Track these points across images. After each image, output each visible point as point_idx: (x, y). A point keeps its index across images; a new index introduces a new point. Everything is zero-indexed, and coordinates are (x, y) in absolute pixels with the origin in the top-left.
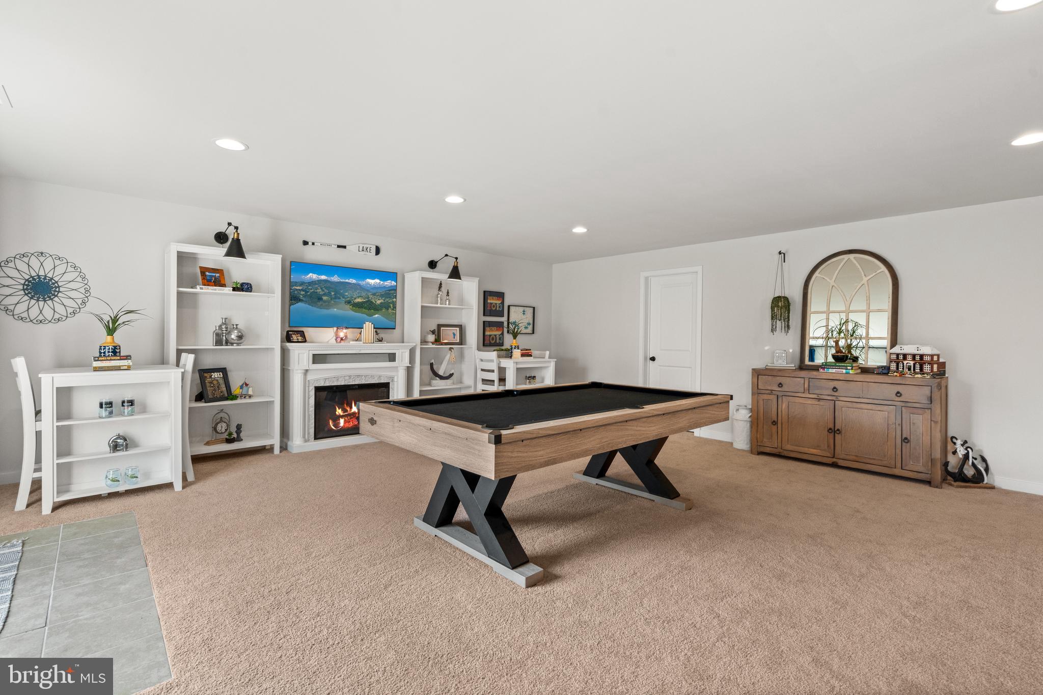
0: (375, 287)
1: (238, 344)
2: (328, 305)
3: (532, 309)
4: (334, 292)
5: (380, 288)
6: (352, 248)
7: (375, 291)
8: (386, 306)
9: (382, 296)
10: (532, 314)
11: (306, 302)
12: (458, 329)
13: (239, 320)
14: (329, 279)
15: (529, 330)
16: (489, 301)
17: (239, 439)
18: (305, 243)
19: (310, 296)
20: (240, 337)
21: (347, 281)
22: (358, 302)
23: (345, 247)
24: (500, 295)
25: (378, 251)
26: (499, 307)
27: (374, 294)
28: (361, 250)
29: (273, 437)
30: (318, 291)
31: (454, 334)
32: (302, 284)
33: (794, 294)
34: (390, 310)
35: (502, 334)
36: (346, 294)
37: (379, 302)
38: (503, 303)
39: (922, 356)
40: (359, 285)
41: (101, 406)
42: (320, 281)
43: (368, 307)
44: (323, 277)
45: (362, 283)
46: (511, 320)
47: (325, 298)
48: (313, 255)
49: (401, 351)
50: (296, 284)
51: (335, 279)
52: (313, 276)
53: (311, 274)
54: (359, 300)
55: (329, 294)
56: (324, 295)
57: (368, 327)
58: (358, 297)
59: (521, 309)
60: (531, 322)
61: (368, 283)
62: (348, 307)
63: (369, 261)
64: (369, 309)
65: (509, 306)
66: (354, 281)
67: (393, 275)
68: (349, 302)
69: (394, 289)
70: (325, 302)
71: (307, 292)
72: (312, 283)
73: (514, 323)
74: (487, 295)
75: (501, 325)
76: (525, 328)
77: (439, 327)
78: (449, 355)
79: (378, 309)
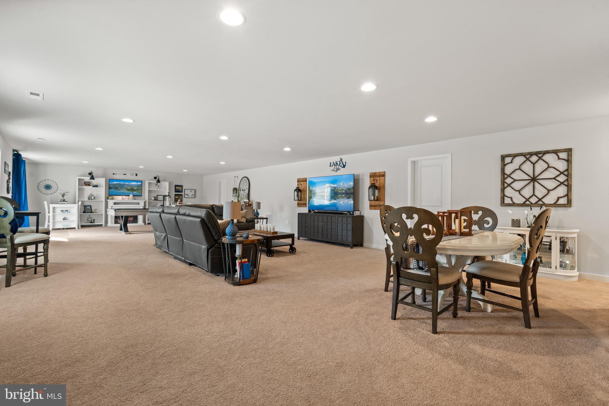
0: (134, 185)
1: (94, 200)
2: (120, 190)
3: (194, 190)
4: (122, 186)
5: (136, 185)
6: (128, 175)
9: (137, 187)
10: (194, 192)
11: (113, 189)
12: (163, 196)
13: (95, 194)
14: (120, 183)
15: (194, 196)
16: (176, 188)
17: (94, 223)
18: (114, 174)
19: (115, 188)
20: (94, 198)
21: (125, 183)
22: (129, 189)
23: (126, 174)
24: (182, 186)
25: (136, 175)
26: (181, 190)
27: (134, 187)
28: (131, 175)
29: (102, 222)
30: (117, 186)
31: (161, 198)
32: (112, 185)
33: (237, 187)
34: (139, 191)
35: (182, 198)
36: (125, 187)
37: (135, 189)
38: (182, 188)
39: (246, 202)
41: (61, 211)
42: (117, 184)
43: (132, 190)
44: (118, 183)
45: (130, 184)
46: (186, 193)
47: (119, 188)
48: (116, 177)
49: (141, 202)
50: (111, 185)
51: (122, 183)
52: (115, 183)
55: (120, 187)
57: (131, 195)
58: (129, 187)
59: (190, 190)
60: (194, 194)
61: (132, 184)
62: (126, 190)
63: (134, 178)
64: (133, 190)
65: (185, 189)
66: (128, 183)
67: (142, 182)
68: (126, 189)
69: (141, 185)
71: (114, 186)
72: (115, 184)
73: (187, 195)
74: (176, 186)
75: (182, 195)
76: (192, 196)
77: (157, 195)
78: (159, 204)
79: (135, 190)
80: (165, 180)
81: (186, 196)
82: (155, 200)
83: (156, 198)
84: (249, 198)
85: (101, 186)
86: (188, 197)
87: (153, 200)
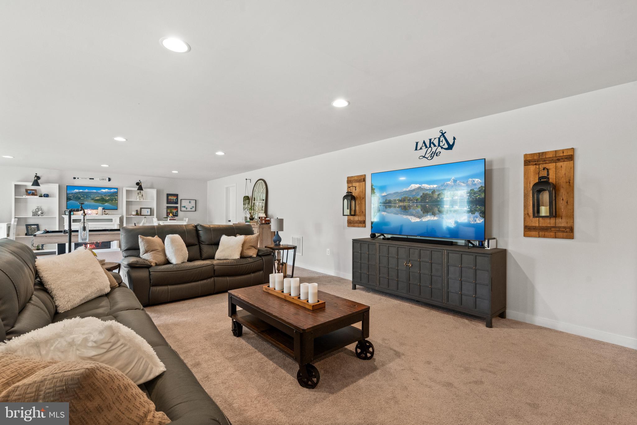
0: (105, 193)
1: (41, 216)
3: (195, 201)
4: (86, 196)
5: (108, 193)
6: (97, 179)
7: (106, 194)
8: (112, 200)
9: (109, 196)
10: (195, 203)
11: (73, 200)
12: (149, 209)
14: (83, 191)
15: (194, 209)
16: (169, 198)
17: (42, 249)
18: (75, 178)
19: (76, 198)
20: (42, 213)
21: (92, 191)
23: (93, 179)
24: (177, 196)
25: (110, 180)
26: (175, 200)
27: (105, 195)
28: (101, 179)
30: (79, 196)
31: (148, 212)
32: (72, 194)
34: (113, 202)
35: (177, 211)
36: (92, 196)
37: (107, 198)
38: (177, 198)
39: (262, 217)
40: (98, 192)
42: (80, 192)
44: (81, 191)
46: (183, 205)
47: (82, 198)
48: (77, 183)
49: (115, 218)
50: (70, 194)
51: (86, 191)
52: (77, 191)
53: (76, 190)
54: (98, 198)
55: (83, 197)
56: (82, 197)
57: (100, 209)
58: (97, 197)
59: (189, 201)
60: (195, 206)
61: (102, 191)
62: (92, 201)
63: (106, 183)
64: (103, 201)
65: (181, 200)
66: (95, 191)
67: (117, 189)
68: (93, 199)
69: (117, 193)
70: (82, 200)
71: (74, 197)
72: (77, 193)
73: (184, 207)
74: (168, 195)
75: (177, 208)
76: (191, 209)
77: (141, 209)
78: (144, 220)
79: (107, 201)
80: (152, 187)
81: (183, 209)
82: (137, 214)
83: (139, 213)
84: (266, 212)
85: (53, 196)
86: (186, 210)
87: (133, 215)
